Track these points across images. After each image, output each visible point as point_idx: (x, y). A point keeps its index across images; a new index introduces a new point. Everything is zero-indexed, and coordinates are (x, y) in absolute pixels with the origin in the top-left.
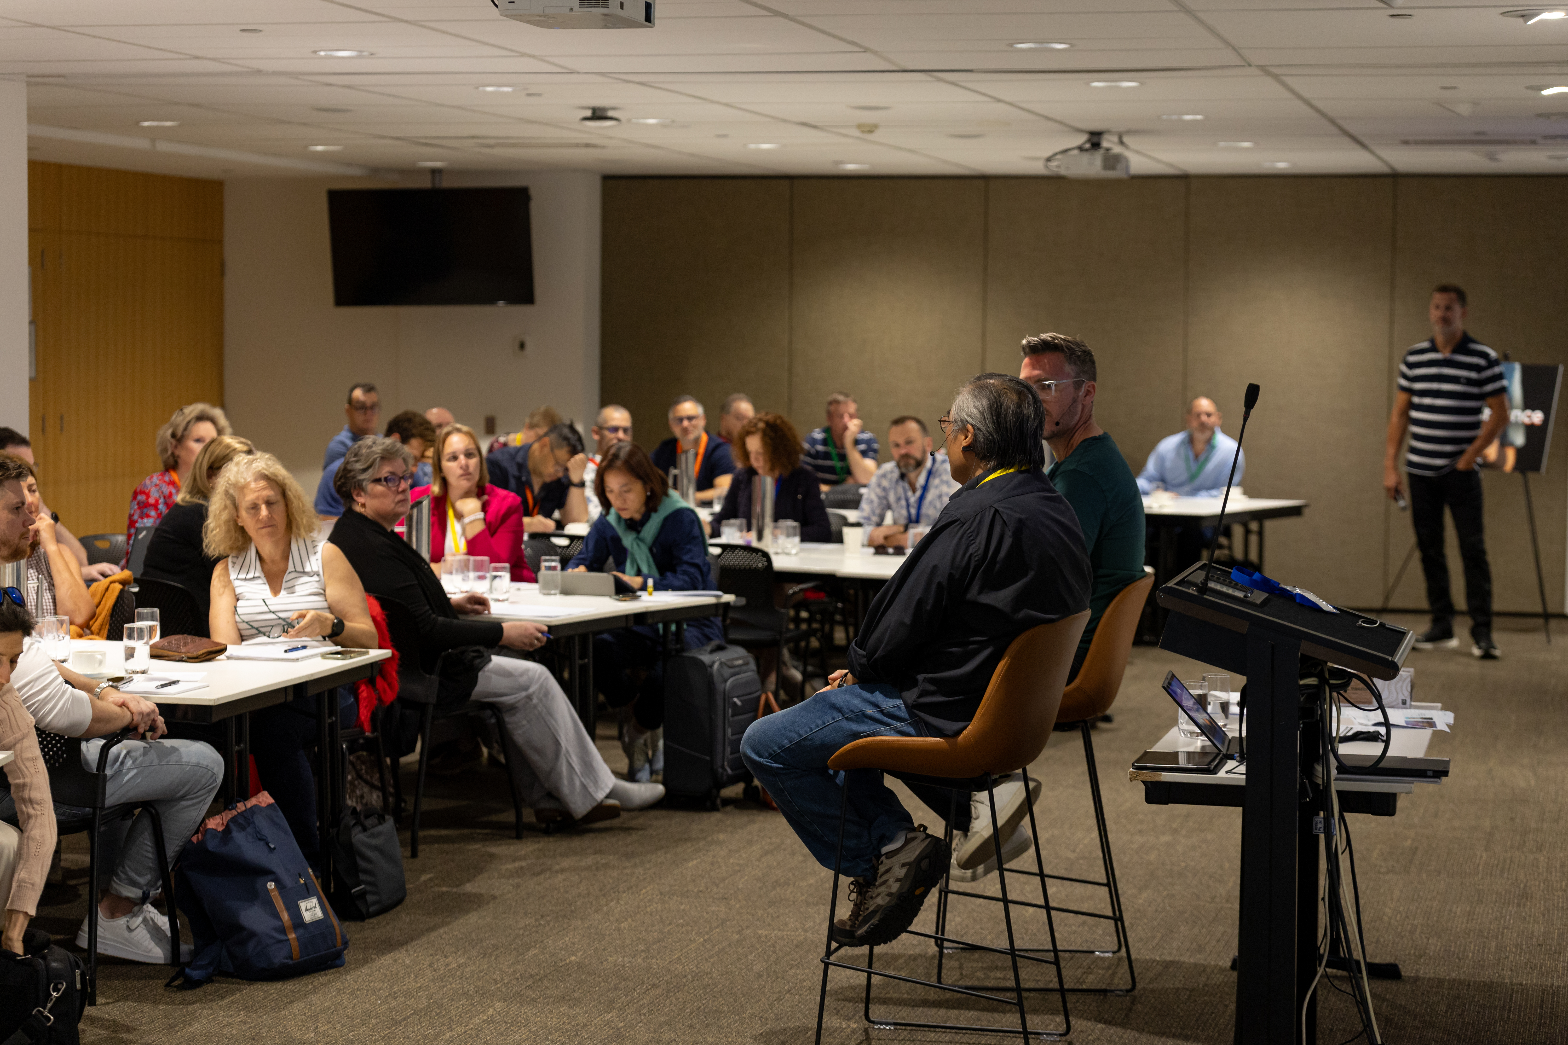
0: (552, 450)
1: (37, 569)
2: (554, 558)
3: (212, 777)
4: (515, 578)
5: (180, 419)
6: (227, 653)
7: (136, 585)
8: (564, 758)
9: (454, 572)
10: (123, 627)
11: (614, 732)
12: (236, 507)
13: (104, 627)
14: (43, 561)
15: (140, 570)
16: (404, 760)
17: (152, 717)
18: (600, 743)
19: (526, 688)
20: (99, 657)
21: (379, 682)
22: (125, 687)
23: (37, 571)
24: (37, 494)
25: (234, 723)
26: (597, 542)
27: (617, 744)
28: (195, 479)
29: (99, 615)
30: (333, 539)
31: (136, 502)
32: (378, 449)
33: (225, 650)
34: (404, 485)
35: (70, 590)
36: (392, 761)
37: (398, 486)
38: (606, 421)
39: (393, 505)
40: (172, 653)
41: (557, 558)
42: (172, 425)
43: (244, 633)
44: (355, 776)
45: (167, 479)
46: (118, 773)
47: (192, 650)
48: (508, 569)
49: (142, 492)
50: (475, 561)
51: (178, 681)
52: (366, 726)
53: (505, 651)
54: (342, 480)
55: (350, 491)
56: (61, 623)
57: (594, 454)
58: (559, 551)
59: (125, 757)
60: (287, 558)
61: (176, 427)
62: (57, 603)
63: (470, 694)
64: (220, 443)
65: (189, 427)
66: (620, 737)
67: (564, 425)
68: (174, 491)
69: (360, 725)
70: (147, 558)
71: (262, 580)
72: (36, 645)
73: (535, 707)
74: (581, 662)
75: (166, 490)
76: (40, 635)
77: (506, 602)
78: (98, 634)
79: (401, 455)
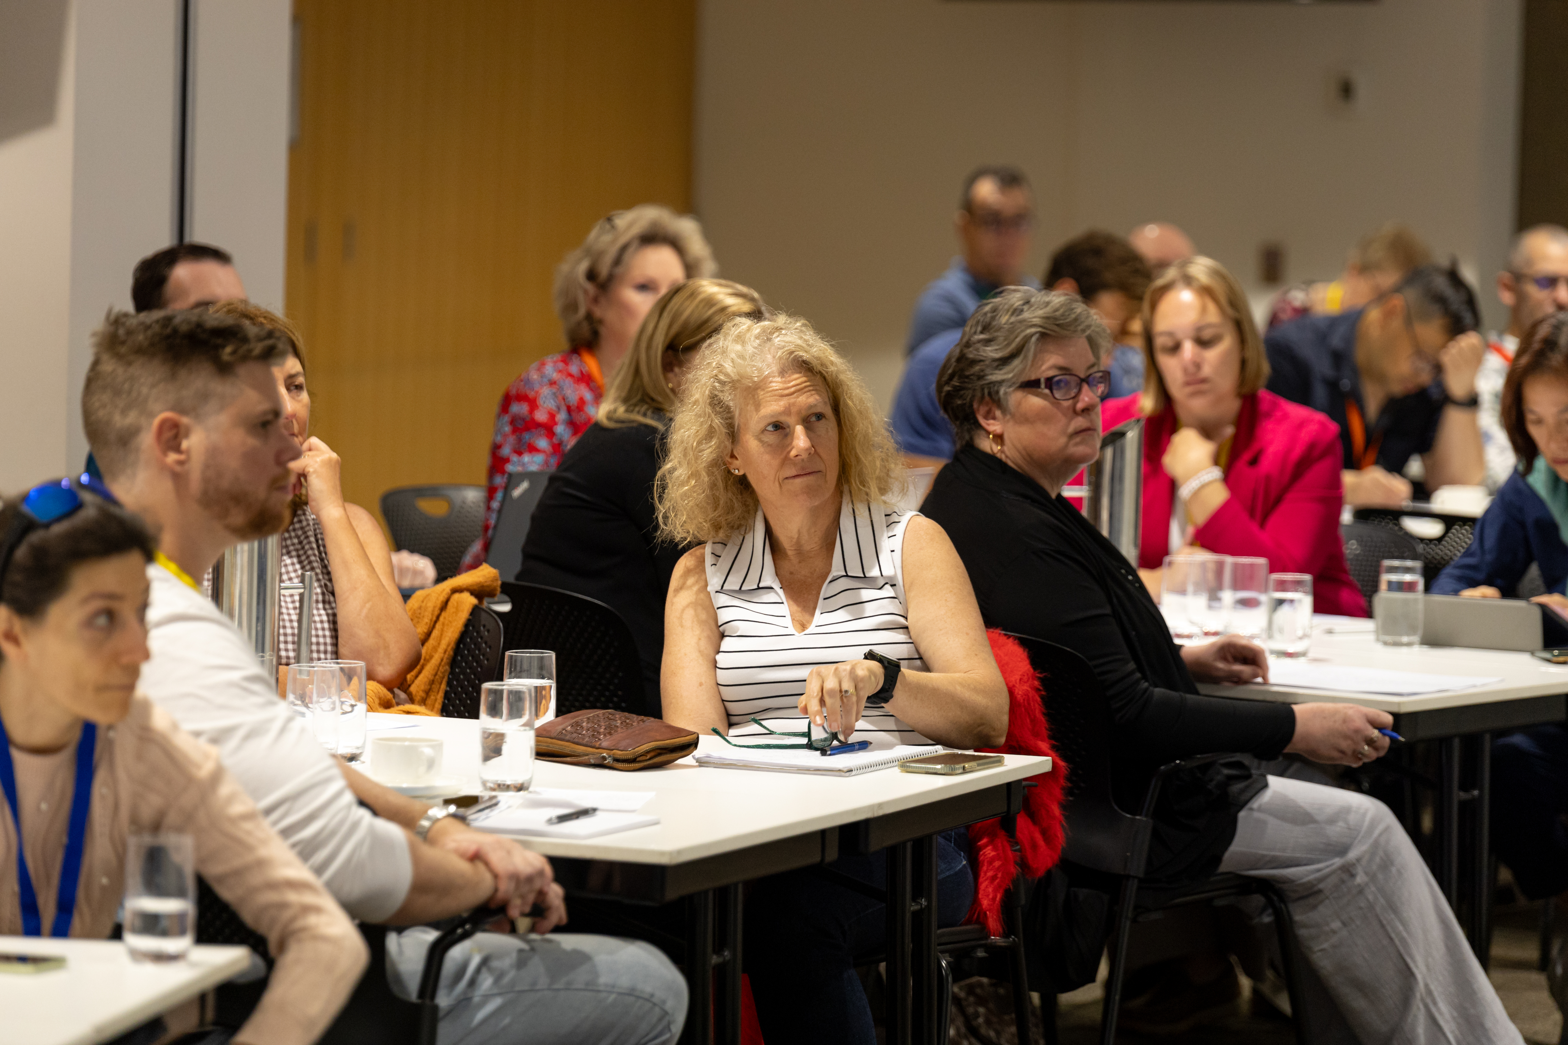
0: (1409, 321)
1: (299, 556)
2: (1409, 563)
3: (661, 1019)
4: (1322, 607)
5: (607, 238)
6: (698, 753)
7: (507, 598)
8: (1421, 1006)
9: (1190, 588)
10: (478, 691)
11: (1531, 952)
12: (733, 434)
13: (435, 687)
14: (312, 539)
15: (516, 565)
16: (1067, 998)
17: (538, 884)
18: (1498, 975)
19: (1343, 850)
20: (428, 751)
21: (1022, 823)
22: (482, 819)
23: (300, 562)
24: (304, 396)
25: (711, 905)
26: (1504, 533)
27: (1540, 979)
28: (637, 372)
29: (427, 661)
30: (928, 509)
31: (506, 418)
32: (1034, 315)
33: (694, 744)
34: (1088, 396)
35: (368, 606)
36: (1042, 998)
37: (1076, 397)
38: (1530, 262)
39: (1063, 440)
40: (581, 749)
41: (1417, 564)
42: (588, 252)
43: (734, 708)
44: (963, 1030)
45: (574, 369)
46: (464, 1003)
47: (623, 744)
48: (1309, 587)
49: (522, 398)
50: (1236, 566)
51: (594, 810)
52: (993, 922)
53: (1296, 766)
54: (955, 382)
55: (971, 406)
56: (349, 675)
57: (1501, 333)
58: (1420, 548)
59: (478, 970)
60: (829, 547)
61: (596, 257)
62: (340, 633)
63: (1218, 860)
64: (693, 295)
65: (627, 257)
66: (1544, 964)
67: (1438, 270)
68: (588, 396)
69: (980, 920)
70: (532, 540)
71: (780, 594)
72: (298, 722)
73: (1361, 891)
74: (1463, 795)
75: (574, 392)
76: (304, 699)
77: (1302, 660)
78: (423, 702)
79: (1084, 331)
